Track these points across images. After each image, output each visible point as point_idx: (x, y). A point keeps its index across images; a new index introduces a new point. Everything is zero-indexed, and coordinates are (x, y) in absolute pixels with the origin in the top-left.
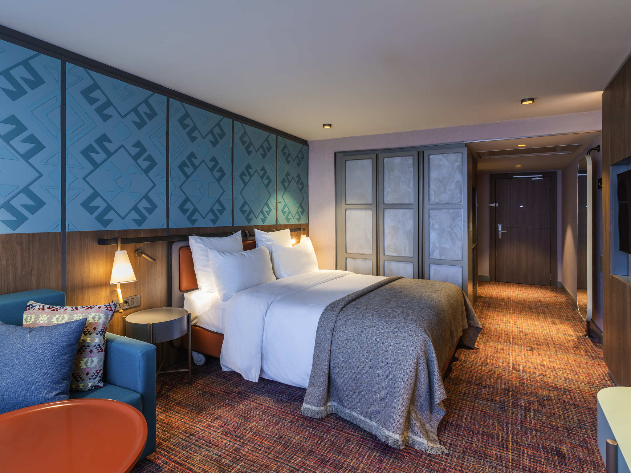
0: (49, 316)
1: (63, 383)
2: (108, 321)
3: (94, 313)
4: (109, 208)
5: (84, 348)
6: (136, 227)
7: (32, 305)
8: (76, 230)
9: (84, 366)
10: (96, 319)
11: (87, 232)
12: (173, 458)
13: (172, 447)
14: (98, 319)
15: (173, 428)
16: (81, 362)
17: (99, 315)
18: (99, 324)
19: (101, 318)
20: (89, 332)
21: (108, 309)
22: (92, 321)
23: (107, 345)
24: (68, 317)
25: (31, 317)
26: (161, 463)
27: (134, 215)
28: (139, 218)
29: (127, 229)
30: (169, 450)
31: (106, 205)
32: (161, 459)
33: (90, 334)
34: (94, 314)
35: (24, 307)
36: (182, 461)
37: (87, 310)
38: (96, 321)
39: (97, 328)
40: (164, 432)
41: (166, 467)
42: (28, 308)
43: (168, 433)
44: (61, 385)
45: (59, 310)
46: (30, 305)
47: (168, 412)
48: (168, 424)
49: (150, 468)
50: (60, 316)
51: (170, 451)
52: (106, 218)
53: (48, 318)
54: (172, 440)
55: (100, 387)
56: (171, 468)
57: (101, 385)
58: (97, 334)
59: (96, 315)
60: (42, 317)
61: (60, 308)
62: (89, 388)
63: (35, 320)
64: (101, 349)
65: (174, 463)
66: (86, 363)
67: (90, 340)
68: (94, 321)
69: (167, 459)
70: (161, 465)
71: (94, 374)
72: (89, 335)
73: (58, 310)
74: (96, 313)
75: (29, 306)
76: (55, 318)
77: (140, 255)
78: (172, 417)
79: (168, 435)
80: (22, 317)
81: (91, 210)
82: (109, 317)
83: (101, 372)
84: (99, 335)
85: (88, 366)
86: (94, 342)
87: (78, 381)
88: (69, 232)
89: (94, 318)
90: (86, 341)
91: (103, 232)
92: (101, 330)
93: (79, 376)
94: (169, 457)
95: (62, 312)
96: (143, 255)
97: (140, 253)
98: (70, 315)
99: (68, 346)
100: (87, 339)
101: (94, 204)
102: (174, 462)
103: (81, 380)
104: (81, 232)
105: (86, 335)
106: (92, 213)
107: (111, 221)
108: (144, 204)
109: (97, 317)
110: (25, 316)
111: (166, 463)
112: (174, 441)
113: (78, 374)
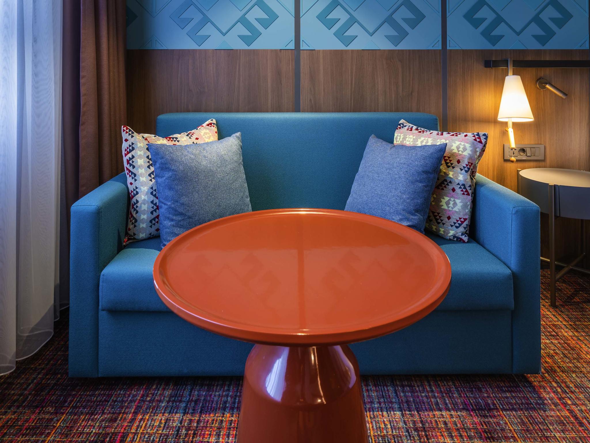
0: (414, 137)
1: (416, 215)
2: (476, 157)
3: (459, 141)
4: (499, 20)
5: (446, 183)
6: (537, 46)
7: (403, 125)
8: (458, 48)
9: (445, 207)
10: (461, 149)
11: (471, 51)
12: (569, 405)
13: (572, 387)
14: (463, 149)
15: (582, 359)
16: (442, 199)
17: (464, 145)
18: (464, 157)
19: (466, 149)
20: (452, 164)
21: (475, 140)
22: (455, 151)
23: (475, 189)
24: (432, 141)
25: (400, 136)
26: (547, 398)
27: (535, 29)
28: (542, 33)
29: (525, 48)
30: (565, 388)
31: (494, 16)
32: (548, 393)
33: (453, 167)
34: (459, 143)
35: (396, 126)
36: (584, 420)
37: (452, 136)
38: (460, 153)
39: (461, 161)
40: (564, 357)
41: (553, 410)
42: (399, 126)
43: (570, 362)
44: (413, 217)
45: (425, 133)
46: (401, 123)
47: (577, 331)
48: (573, 349)
49: (528, 394)
50: (425, 139)
51: (567, 391)
52: (496, 32)
53: (414, 139)
54: (574, 375)
55: (464, 242)
56: (562, 418)
57: (466, 239)
58: (461, 170)
59: (460, 144)
60: (409, 138)
61: (427, 131)
62: (450, 236)
63: (403, 140)
64: (467, 191)
65: (569, 413)
66: (448, 203)
67: (453, 175)
68: (458, 152)
69: (560, 399)
70: (546, 402)
71: (457, 221)
72: (451, 168)
73: (423, 133)
74: (461, 141)
75: (400, 125)
76: (419, 141)
77: (543, 86)
78: (583, 343)
79: (571, 365)
80: (394, 135)
81: (476, 23)
82: (477, 151)
83: (466, 222)
84: (463, 171)
85: (450, 209)
86: (457, 179)
87: (439, 223)
88: (451, 50)
89: (458, 148)
90: (449, 175)
91: (490, 52)
92: (467, 165)
93: (440, 217)
94: (563, 399)
95: (427, 135)
96: (548, 86)
97: (543, 83)
98: (434, 140)
99: (423, 172)
100: (450, 172)
101: (479, 15)
102: (571, 411)
103: (441, 223)
104: (463, 50)
105: (448, 167)
106: (476, 27)
107: (502, 37)
108: (551, 13)
109: (462, 147)
110: (396, 135)
111: (556, 405)
112: (578, 380)
113: (439, 213)
